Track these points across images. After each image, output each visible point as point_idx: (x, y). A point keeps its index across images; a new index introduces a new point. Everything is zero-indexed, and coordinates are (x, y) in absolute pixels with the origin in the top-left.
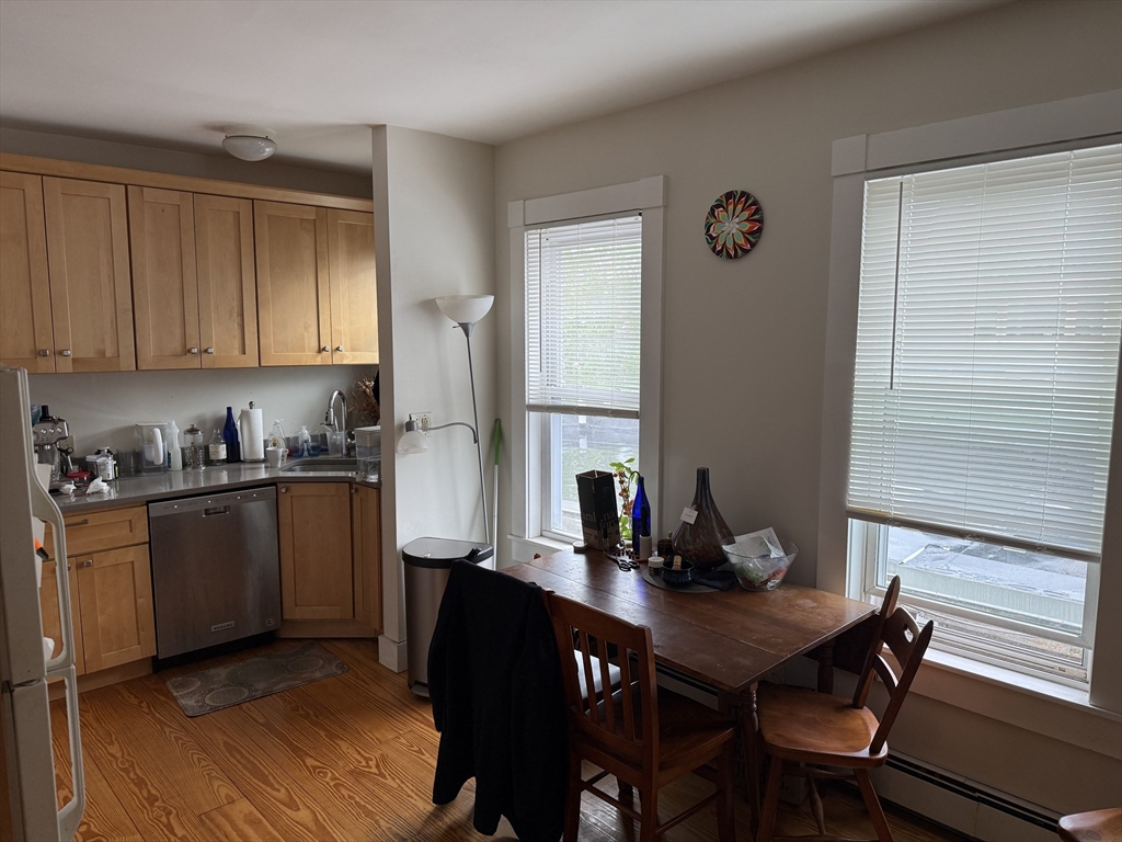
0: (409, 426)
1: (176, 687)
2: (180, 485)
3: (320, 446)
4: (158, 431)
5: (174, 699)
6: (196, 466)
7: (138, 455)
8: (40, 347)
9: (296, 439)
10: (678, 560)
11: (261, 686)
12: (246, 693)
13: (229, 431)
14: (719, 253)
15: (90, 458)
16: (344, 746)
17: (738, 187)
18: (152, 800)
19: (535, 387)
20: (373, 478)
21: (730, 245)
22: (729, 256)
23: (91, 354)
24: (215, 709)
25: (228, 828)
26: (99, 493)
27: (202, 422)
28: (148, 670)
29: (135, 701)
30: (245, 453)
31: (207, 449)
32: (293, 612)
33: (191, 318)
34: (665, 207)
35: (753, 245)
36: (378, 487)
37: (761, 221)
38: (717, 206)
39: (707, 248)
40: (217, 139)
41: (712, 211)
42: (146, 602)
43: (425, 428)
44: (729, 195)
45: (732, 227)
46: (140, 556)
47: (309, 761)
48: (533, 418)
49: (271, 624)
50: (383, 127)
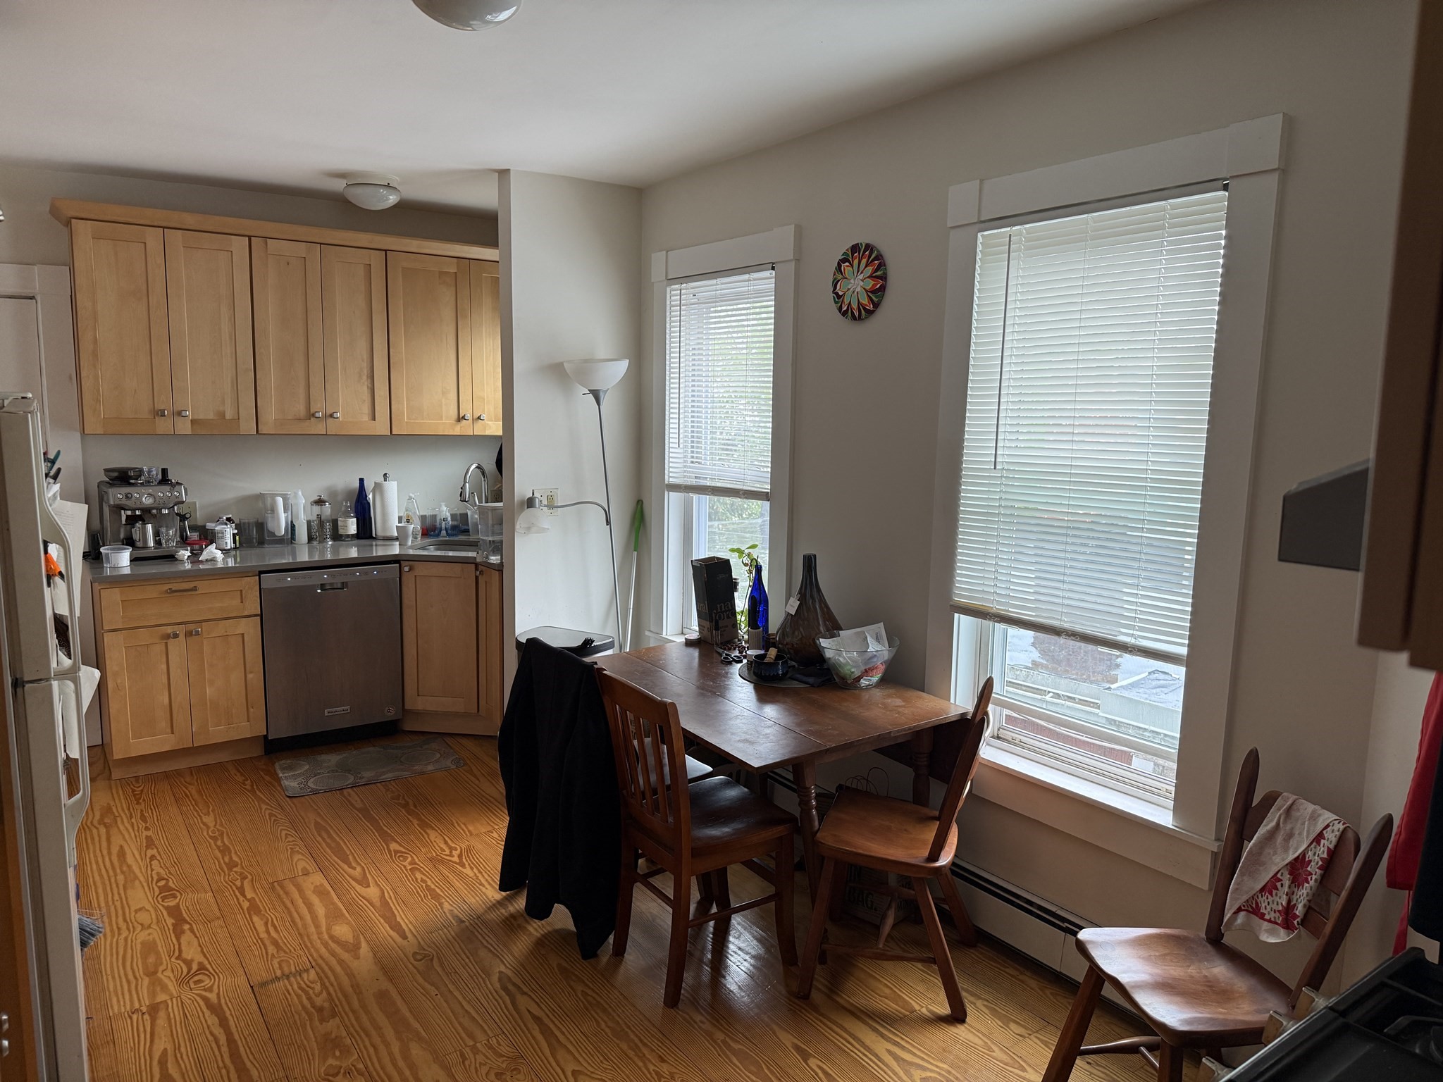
0: (530, 503)
1: (283, 769)
2: (304, 556)
3: (460, 527)
4: (280, 501)
5: (279, 780)
6: (323, 541)
7: (261, 526)
8: (159, 406)
9: (435, 516)
10: (773, 652)
11: (368, 774)
12: (351, 779)
13: (361, 506)
14: (844, 314)
15: (210, 526)
16: (433, 835)
17: (863, 240)
18: (231, 865)
19: (676, 465)
20: (494, 559)
21: (855, 305)
22: (853, 317)
23: (211, 416)
24: (315, 792)
25: (296, 895)
26: (213, 560)
27: (333, 493)
28: (258, 751)
29: (240, 779)
30: (378, 528)
31: (335, 523)
32: (416, 702)
33: (316, 380)
34: (798, 260)
35: (876, 305)
36: (500, 568)
37: (884, 278)
38: (844, 261)
39: (834, 308)
40: (339, 185)
41: (839, 266)
42: (256, 678)
43: (551, 506)
44: (855, 248)
45: (857, 284)
46: (250, 629)
47: (394, 846)
48: (673, 501)
49: (391, 713)
50: (507, 171)
